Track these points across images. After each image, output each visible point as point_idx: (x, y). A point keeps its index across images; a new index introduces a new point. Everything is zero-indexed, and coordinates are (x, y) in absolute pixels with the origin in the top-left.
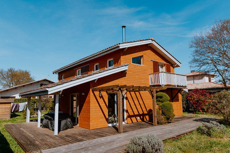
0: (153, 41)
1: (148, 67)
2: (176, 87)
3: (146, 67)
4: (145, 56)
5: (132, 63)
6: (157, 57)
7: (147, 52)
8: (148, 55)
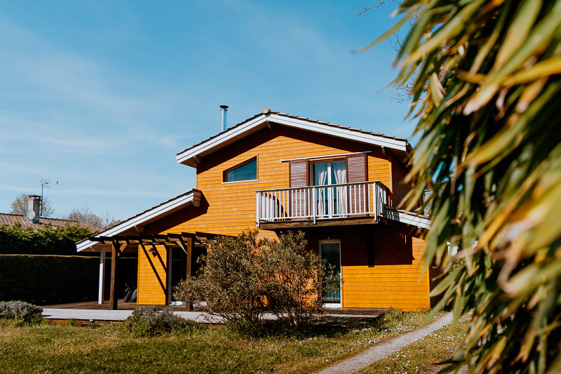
1: (272, 181)
3: (265, 181)
4: (263, 156)
5: (224, 181)
6: (307, 147)
7: (273, 143)
8: (274, 151)
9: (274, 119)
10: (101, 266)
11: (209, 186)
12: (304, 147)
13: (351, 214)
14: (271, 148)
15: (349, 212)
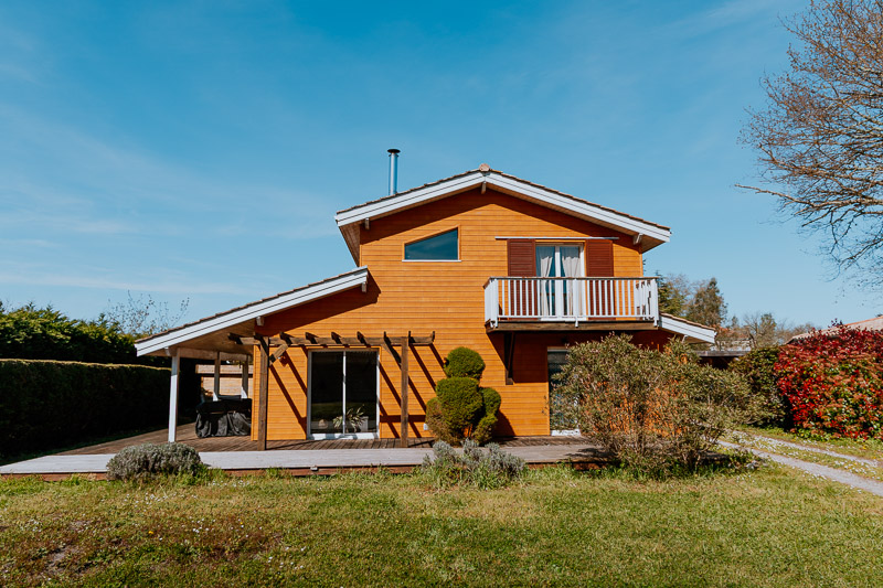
0: (492, 175)
1: (481, 264)
2: (576, 325)
3: (471, 264)
4: (468, 228)
5: (406, 258)
6: (531, 223)
7: (481, 213)
8: (485, 223)
9: (494, 180)
10: (174, 380)
11: (381, 263)
12: (527, 223)
13: (595, 315)
14: (480, 218)
15: (592, 313)
